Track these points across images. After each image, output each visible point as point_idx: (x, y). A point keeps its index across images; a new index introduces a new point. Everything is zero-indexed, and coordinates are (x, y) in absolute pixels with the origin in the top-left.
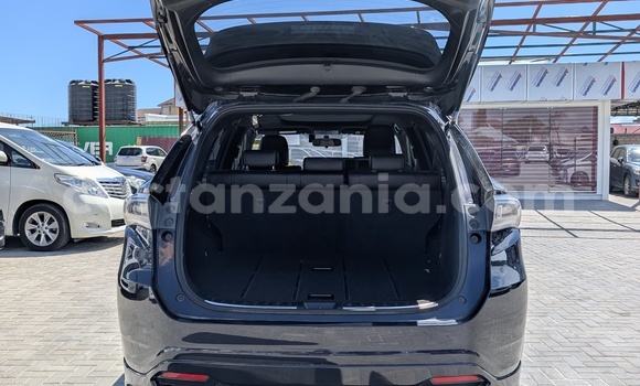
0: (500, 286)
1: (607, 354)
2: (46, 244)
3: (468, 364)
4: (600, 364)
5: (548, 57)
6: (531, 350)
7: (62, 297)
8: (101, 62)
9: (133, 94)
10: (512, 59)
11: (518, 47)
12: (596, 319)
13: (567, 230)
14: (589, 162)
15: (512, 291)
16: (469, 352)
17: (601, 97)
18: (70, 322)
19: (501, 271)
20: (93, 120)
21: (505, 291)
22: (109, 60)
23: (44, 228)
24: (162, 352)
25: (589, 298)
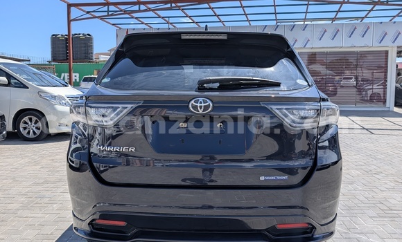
0: (324, 163)
1: (393, 208)
2: (33, 136)
3: (300, 215)
4: (389, 215)
5: (357, 18)
6: (343, 205)
7: (42, 170)
8: (69, 21)
9: (92, 43)
10: (333, 20)
11: (338, 12)
12: (386, 186)
13: (367, 129)
14: (382, 87)
15: (332, 167)
16: (302, 208)
17: (391, 44)
18: (45, 185)
19: (325, 153)
20: (67, 59)
21: (327, 167)
22: (74, 20)
23: (32, 127)
24: (95, 206)
25: (381, 173)
